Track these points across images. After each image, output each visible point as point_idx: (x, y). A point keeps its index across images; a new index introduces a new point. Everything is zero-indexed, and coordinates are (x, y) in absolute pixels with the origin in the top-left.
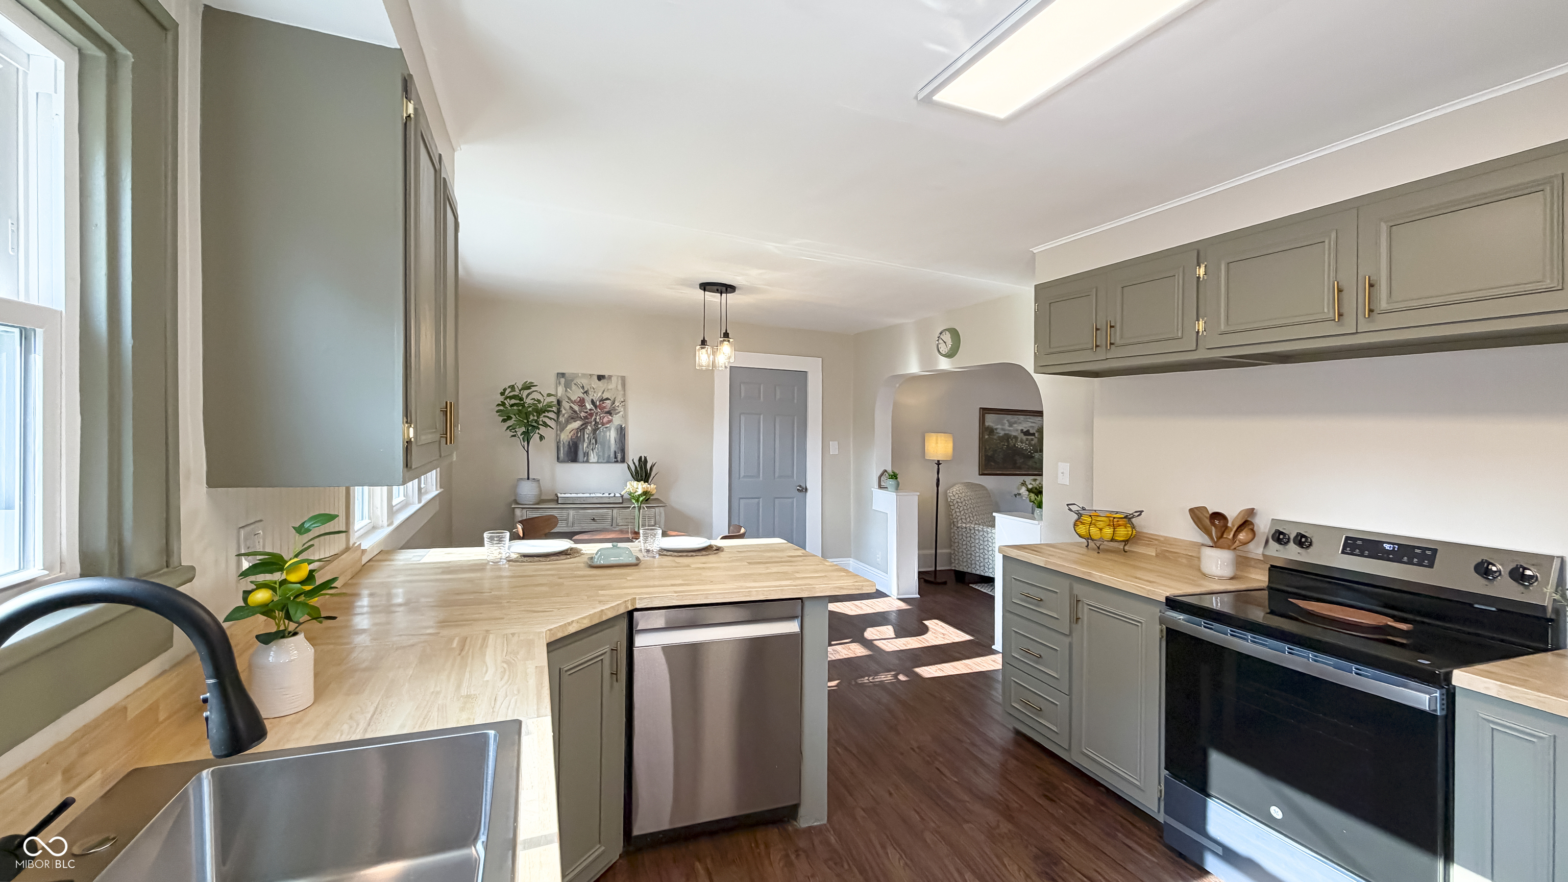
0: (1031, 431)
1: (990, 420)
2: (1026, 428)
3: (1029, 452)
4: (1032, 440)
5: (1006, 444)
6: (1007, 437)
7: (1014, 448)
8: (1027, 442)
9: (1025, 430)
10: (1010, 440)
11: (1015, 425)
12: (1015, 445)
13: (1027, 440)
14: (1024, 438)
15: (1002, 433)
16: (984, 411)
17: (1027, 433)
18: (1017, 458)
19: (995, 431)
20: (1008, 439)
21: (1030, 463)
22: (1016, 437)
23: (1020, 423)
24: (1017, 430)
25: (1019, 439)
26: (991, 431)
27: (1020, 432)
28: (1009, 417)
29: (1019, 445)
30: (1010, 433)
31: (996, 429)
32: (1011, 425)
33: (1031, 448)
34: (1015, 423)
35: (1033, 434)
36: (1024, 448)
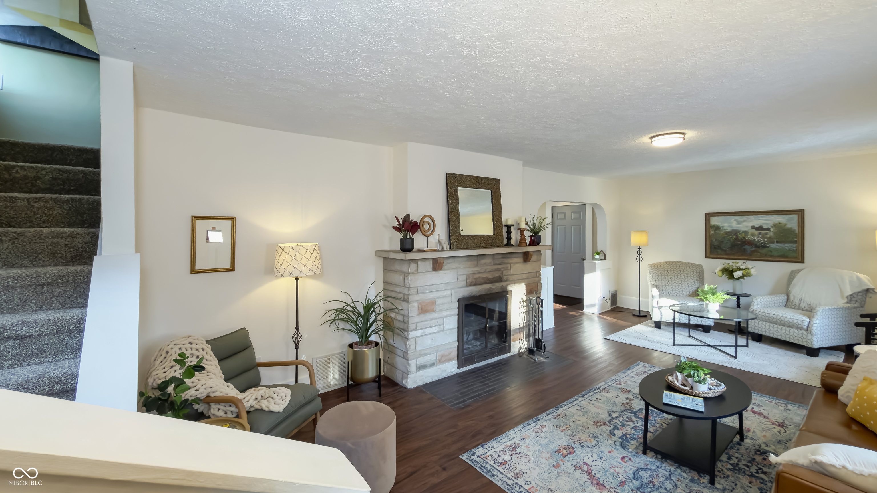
0: (765, 227)
1: (715, 221)
2: (757, 224)
3: (762, 243)
4: (767, 233)
5: (734, 237)
6: (735, 232)
7: (744, 240)
8: (760, 236)
9: (756, 226)
10: (738, 234)
11: (744, 223)
12: (744, 238)
13: (760, 233)
14: (756, 232)
15: (729, 229)
16: (708, 216)
17: (760, 228)
18: (747, 247)
19: (721, 228)
20: (736, 233)
21: (764, 251)
22: (746, 232)
23: (750, 221)
24: (747, 227)
25: (750, 234)
26: (717, 228)
27: (750, 228)
28: (737, 218)
29: (749, 237)
30: (739, 229)
31: (723, 227)
32: (739, 223)
33: (766, 240)
34: (744, 221)
35: (768, 229)
36: (756, 240)
